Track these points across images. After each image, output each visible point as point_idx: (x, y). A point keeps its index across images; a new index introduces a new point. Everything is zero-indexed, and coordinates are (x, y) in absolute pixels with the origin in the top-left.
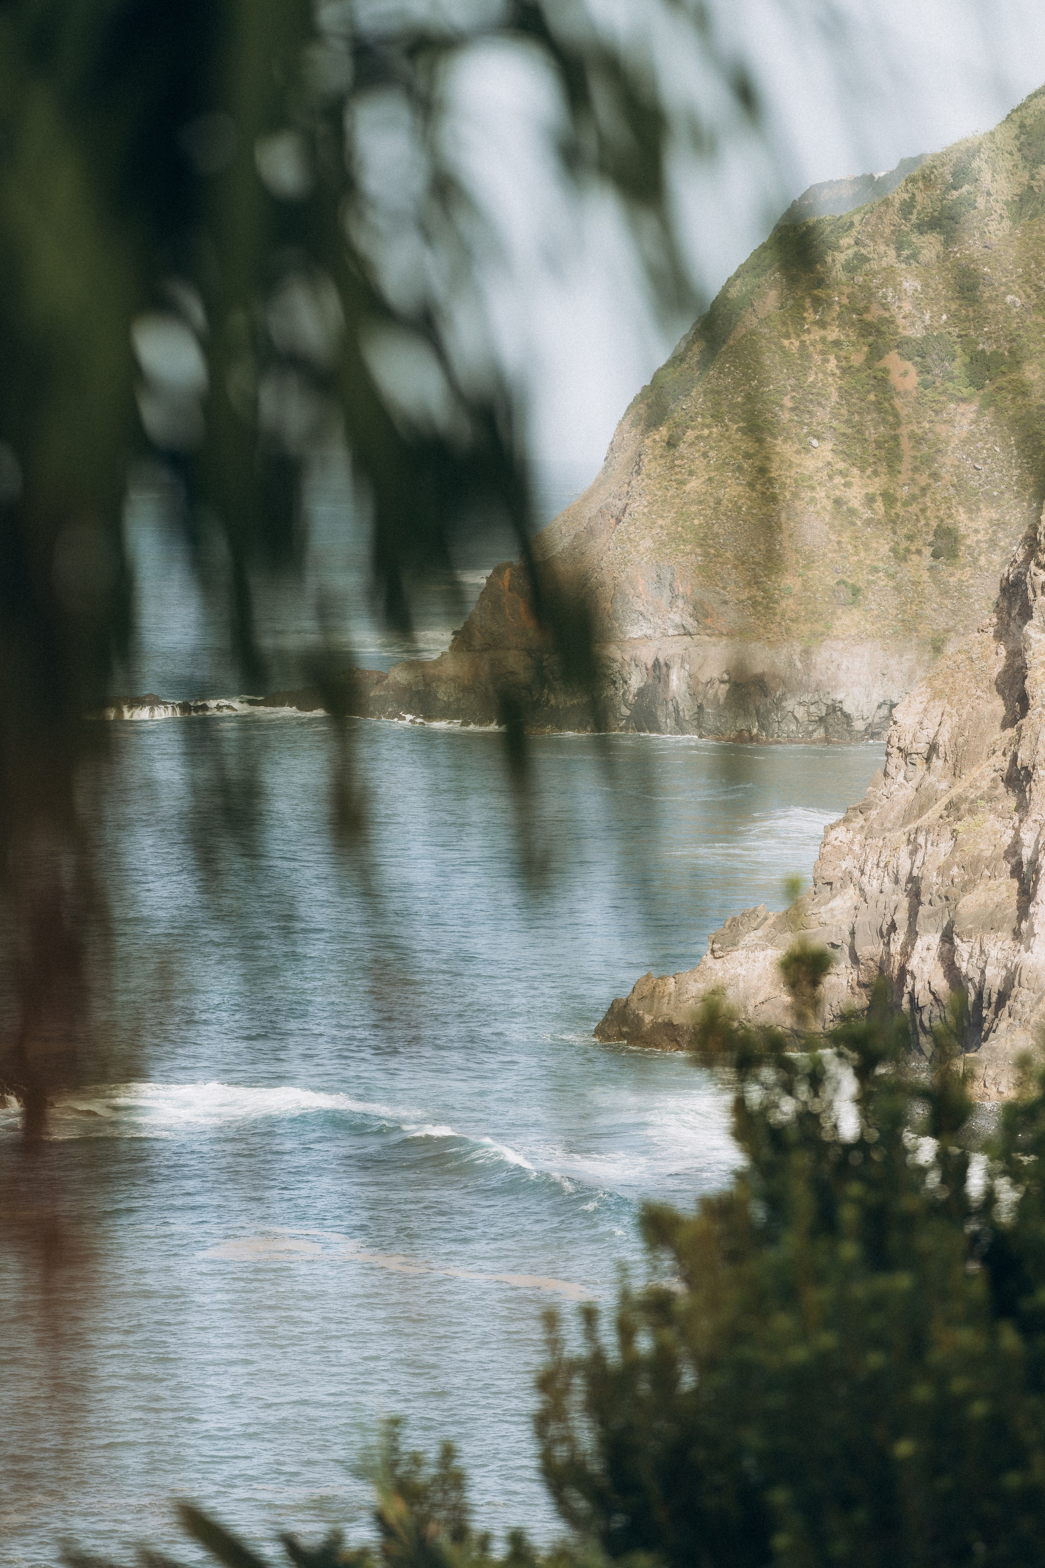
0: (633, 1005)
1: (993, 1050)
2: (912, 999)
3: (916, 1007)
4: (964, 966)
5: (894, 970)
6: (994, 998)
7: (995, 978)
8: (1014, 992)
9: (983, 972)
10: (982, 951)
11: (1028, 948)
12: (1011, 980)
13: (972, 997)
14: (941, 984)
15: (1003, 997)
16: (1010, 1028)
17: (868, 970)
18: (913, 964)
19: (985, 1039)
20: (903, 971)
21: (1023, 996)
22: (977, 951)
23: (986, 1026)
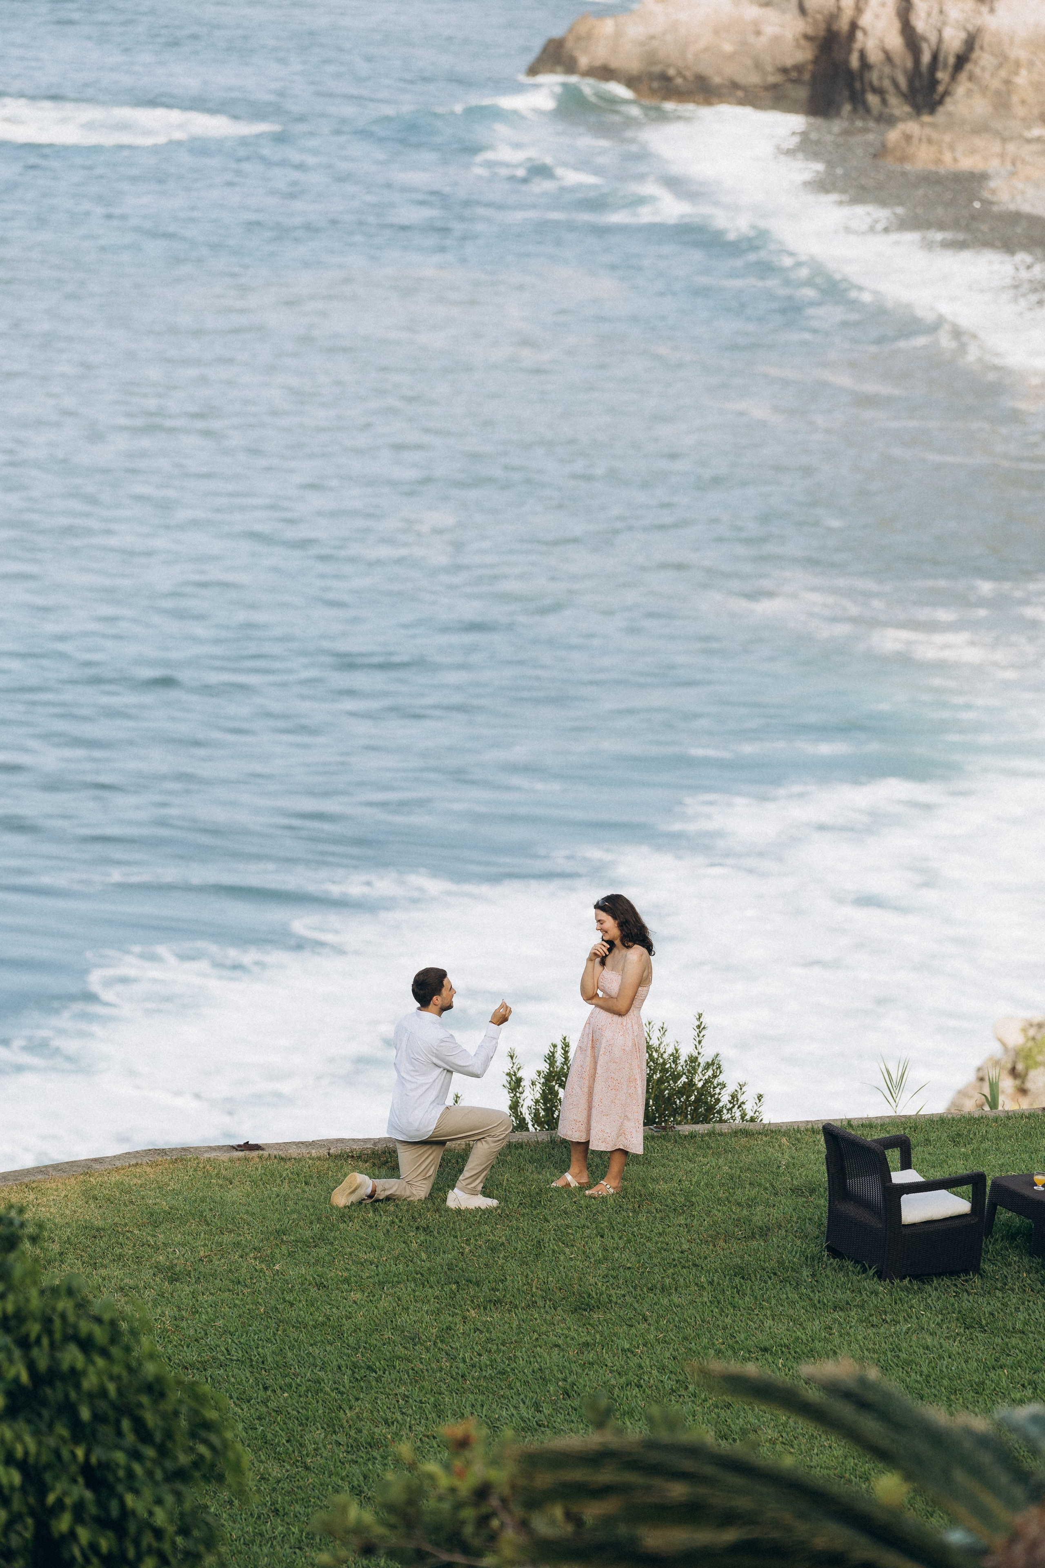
0: (569, 44)
1: (950, 114)
2: (863, 55)
3: (865, 65)
4: (920, 24)
5: (843, 25)
6: (952, 60)
7: (953, 40)
8: (975, 55)
9: (940, 32)
10: (941, 12)
11: (992, 10)
12: (971, 43)
13: (926, 58)
14: (895, 41)
15: (962, 60)
16: (969, 93)
17: (815, 22)
18: (866, 20)
19: (941, 102)
20: (854, 26)
21: (984, 60)
22: (935, 11)
23: (941, 89)
